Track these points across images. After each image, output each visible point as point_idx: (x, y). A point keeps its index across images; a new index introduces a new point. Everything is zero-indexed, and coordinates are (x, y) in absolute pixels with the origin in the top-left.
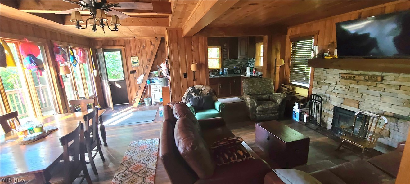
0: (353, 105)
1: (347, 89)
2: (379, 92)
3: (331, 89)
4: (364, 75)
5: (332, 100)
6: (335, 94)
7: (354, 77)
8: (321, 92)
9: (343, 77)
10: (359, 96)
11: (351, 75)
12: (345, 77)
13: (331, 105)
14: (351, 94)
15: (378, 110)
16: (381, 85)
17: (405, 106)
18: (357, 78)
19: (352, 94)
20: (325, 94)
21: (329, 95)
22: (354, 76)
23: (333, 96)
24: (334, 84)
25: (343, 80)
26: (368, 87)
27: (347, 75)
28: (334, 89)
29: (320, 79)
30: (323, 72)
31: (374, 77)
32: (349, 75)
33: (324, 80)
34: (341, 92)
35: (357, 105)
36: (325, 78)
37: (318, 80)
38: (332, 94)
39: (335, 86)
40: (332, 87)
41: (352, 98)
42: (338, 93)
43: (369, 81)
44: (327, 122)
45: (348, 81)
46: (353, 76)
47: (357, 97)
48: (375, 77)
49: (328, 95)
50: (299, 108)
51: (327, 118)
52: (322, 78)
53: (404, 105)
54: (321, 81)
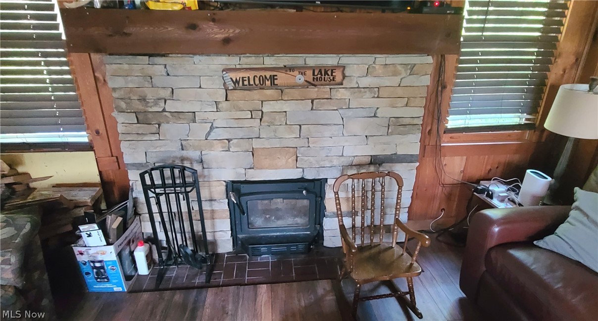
0: (282, 161)
1: (259, 120)
2: (341, 111)
3: (199, 131)
4: (302, 70)
5: (214, 165)
6: (220, 145)
7: (273, 78)
8: (162, 149)
9: (236, 82)
10: (293, 132)
11: (263, 73)
12: (243, 81)
13: (214, 184)
14: (272, 134)
15: (342, 159)
16: (341, 93)
17: (392, 134)
18: (282, 78)
19: (275, 131)
20: (185, 153)
21: (198, 153)
22: (275, 73)
23: (214, 154)
24: (206, 111)
25: (238, 93)
26: (312, 102)
27: (251, 75)
28: (212, 128)
29: (143, 99)
30: (150, 73)
31: (326, 73)
32: (258, 74)
33: (162, 104)
34: (241, 133)
35: (291, 160)
36: (166, 93)
37: (139, 106)
38: (211, 147)
39: (211, 116)
40: (204, 121)
41: (276, 143)
42: (229, 140)
43: (315, 85)
44: (214, 236)
45: (256, 94)
46: (268, 74)
47: (289, 138)
48: (329, 73)
49: (194, 154)
50: (108, 244)
51: (213, 225)
52: (150, 95)
53: (390, 131)
54: (150, 110)
